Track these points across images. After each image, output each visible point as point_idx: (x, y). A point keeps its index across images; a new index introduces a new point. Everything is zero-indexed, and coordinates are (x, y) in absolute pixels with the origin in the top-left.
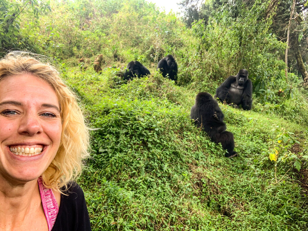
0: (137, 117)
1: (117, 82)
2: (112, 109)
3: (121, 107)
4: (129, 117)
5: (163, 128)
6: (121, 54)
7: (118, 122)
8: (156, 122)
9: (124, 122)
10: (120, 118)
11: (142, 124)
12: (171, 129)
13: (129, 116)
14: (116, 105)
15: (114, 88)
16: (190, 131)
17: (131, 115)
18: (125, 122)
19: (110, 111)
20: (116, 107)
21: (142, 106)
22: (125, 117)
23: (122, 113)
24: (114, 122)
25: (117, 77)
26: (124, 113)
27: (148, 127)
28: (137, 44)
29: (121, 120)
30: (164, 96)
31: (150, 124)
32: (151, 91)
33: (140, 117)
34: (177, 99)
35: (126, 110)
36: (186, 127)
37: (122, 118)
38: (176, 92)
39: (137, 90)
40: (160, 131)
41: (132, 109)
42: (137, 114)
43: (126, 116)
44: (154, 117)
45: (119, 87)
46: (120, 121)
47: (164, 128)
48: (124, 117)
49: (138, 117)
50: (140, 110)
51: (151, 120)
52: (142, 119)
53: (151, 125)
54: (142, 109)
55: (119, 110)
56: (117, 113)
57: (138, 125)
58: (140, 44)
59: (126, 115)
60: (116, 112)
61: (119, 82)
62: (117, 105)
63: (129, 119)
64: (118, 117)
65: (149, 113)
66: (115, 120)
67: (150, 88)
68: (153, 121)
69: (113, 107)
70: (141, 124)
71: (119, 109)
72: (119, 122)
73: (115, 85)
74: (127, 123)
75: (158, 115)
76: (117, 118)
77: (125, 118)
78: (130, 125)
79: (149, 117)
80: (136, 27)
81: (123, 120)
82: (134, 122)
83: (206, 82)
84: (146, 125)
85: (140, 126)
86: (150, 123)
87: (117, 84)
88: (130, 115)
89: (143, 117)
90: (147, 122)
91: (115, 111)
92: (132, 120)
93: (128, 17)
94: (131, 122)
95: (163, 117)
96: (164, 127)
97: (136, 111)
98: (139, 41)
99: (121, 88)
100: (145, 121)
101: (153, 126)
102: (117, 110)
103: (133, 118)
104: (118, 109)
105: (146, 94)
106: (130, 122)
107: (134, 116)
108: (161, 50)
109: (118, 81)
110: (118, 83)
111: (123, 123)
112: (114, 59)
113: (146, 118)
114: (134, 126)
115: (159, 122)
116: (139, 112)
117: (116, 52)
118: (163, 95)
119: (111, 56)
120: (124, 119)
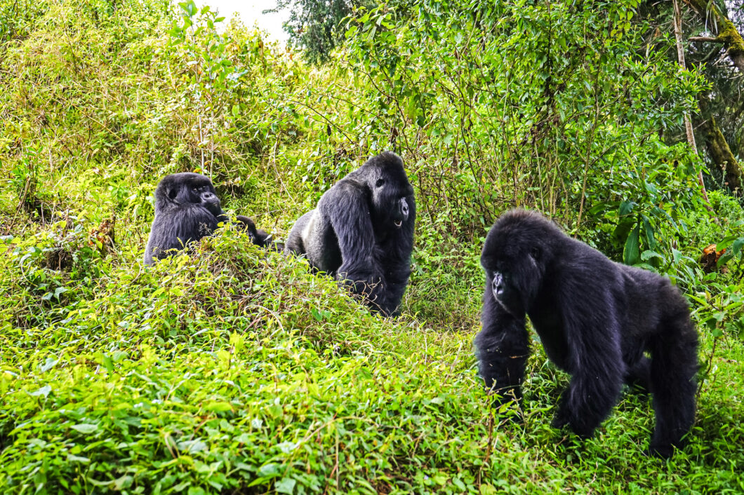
0: (165, 437)
1: (47, 297)
2: (28, 417)
3: (75, 401)
4: (123, 445)
5: (312, 471)
6: (53, 192)
7: (65, 483)
8: (272, 450)
9: (96, 475)
10: (72, 458)
11: (201, 468)
12: (357, 472)
13: (121, 439)
14: (44, 392)
15: (33, 323)
16: (441, 465)
17: (134, 430)
18: (103, 477)
19: (17, 429)
20: (50, 406)
21: (184, 380)
22: (103, 448)
23: (82, 428)
24: (40, 486)
25: (42, 273)
26: (95, 427)
27: (235, 482)
28: (118, 150)
29: (83, 467)
30: (277, 325)
31: (241, 466)
32: (211, 312)
33: (185, 433)
34: (335, 329)
35: (103, 409)
36: (419, 452)
37: (84, 454)
38: (326, 302)
39: (146, 316)
40: (301, 489)
41: (136, 396)
42: (168, 422)
43: (109, 442)
44: (257, 423)
45: (57, 318)
46: (75, 475)
47: (317, 473)
48: (95, 450)
49: (174, 435)
50: (178, 402)
51: (245, 438)
52: (196, 446)
53: (248, 467)
54: (184, 394)
55: (64, 418)
56: (53, 432)
57: (178, 481)
58: (128, 147)
59: (104, 437)
60: (51, 426)
61: (57, 295)
62: (51, 394)
63: (127, 453)
64: (64, 451)
65: (227, 406)
66: (49, 473)
67: (203, 300)
68: (256, 443)
69: (31, 406)
70: (193, 474)
71: (63, 411)
72: (72, 483)
73: (36, 311)
74: (118, 476)
75: (274, 409)
76: (58, 461)
77: (104, 455)
78: (134, 486)
79: (231, 429)
80: (104, 85)
81: (92, 468)
82: (155, 464)
83: (434, 252)
84: (224, 470)
85: (194, 485)
86: (240, 457)
87: (47, 305)
88: (125, 433)
89: (200, 433)
90: (227, 453)
91: (44, 426)
92: (140, 458)
93: (67, 49)
94: (139, 470)
95: (302, 417)
96: (316, 466)
97: (156, 411)
98: (124, 136)
99: (68, 320)
100: (215, 450)
101: (262, 469)
102: (54, 421)
103: (145, 448)
104: (56, 414)
105: (192, 329)
106: (130, 469)
107: (151, 436)
108: (220, 157)
109: (52, 288)
110: (53, 299)
111: (96, 483)
112: (24, 216)
113: (214, 435)
114: (158, 486)
115: (286, 447)
116: (174, 408)
117: (33, 187)
118: (270, 322)
119: (11, 207)
120: (100, 461)
